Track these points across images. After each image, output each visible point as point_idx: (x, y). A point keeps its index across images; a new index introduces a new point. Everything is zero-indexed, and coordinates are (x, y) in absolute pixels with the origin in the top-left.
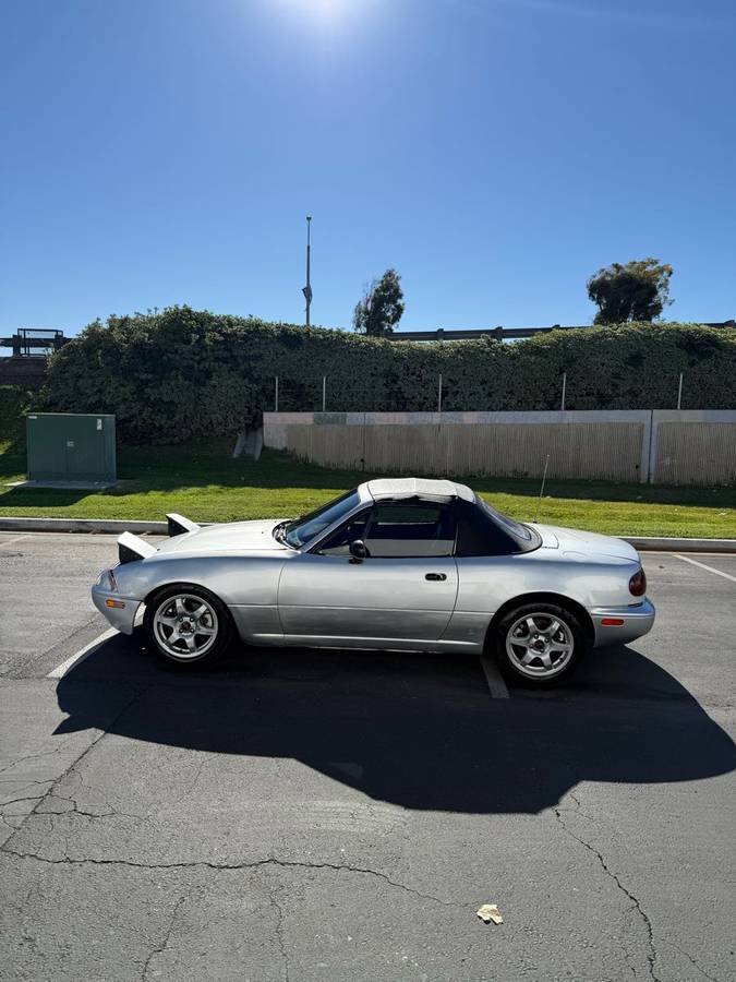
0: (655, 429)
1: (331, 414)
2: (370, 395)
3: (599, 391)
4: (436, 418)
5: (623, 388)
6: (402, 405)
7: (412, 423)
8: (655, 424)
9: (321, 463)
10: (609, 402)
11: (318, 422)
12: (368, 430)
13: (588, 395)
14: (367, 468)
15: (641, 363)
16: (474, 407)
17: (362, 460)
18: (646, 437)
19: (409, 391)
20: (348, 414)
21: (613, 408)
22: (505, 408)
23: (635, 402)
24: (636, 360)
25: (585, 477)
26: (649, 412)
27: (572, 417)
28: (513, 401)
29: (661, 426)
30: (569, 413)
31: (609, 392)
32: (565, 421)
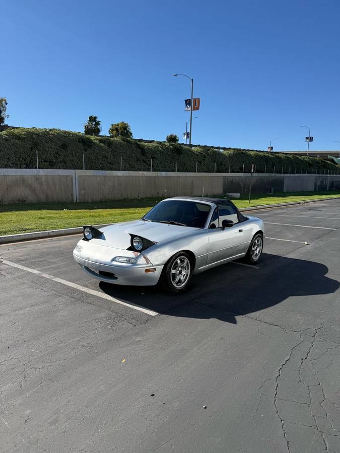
0: (77, 179)
3: (50, 160)
5: (60, 159)
8: (77, 176)
13: (44, 161)
15: (66, 148)
18: (74, 182)
21: (56, 168)
24: (64, 146)
26: (73, 170)
27: (43, 172)
28: (10, 163)
29: (79, 177)
30: (41, 170)
31: (54, 161)
32: (40, 174)
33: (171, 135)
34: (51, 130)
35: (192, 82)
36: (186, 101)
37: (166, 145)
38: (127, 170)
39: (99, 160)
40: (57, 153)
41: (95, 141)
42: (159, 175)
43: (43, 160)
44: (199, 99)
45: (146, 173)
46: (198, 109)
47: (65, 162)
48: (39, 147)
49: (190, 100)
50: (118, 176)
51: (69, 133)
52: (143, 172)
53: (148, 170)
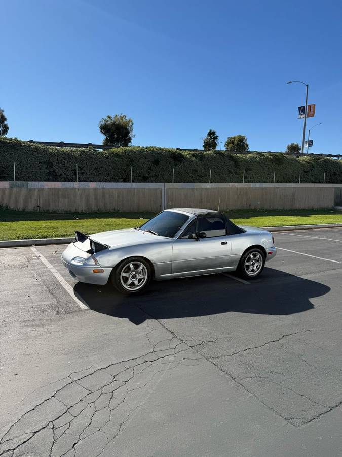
0: (165, 191)
1: (19, 183)
2: (39, 173)
3: (144, 175)
4: (76, 185)
5: (153, 174)
6: (55, 179)
7: (64, 187)
8: (165, 189)
9: (15, 209)
10: (147, 179)
11: (12, 187)
12: (41, 191)
13: (139, 176)
14: (41, 210)
15: (158, 164)
16: (92, 180)
17: (38, 206)
18: (163, 194)
19: (59, 171)
20: (29, 182)
21: (149, 182)
22: (106, 181)
23: (156, 180)
24: (156, 162)
25: (142, 211)
26: (163, 184)
27: (135, 185)
28: (109, 178)
29: (168, 189)
30: (134, 184)
31: (147, 175)
32: (133, 187)
33: (293, 144)
34: (147, 148)
35: (308, 87)
36: (300, 108)
37: (264, 156)
38: (218, 182)
39: (188, 174)
40: (150, 168)
41: (188, 156)
42: (252, 186)
43: (137, 175)
44: (314, 105)
45: (237, 185)
46: (313, 115)
47: (156, 176)
48: (134, 163)
49: (304, 107)
50: (206, 188)
51: (163, 150)
52: (234, 184)
53: (241, 182)
